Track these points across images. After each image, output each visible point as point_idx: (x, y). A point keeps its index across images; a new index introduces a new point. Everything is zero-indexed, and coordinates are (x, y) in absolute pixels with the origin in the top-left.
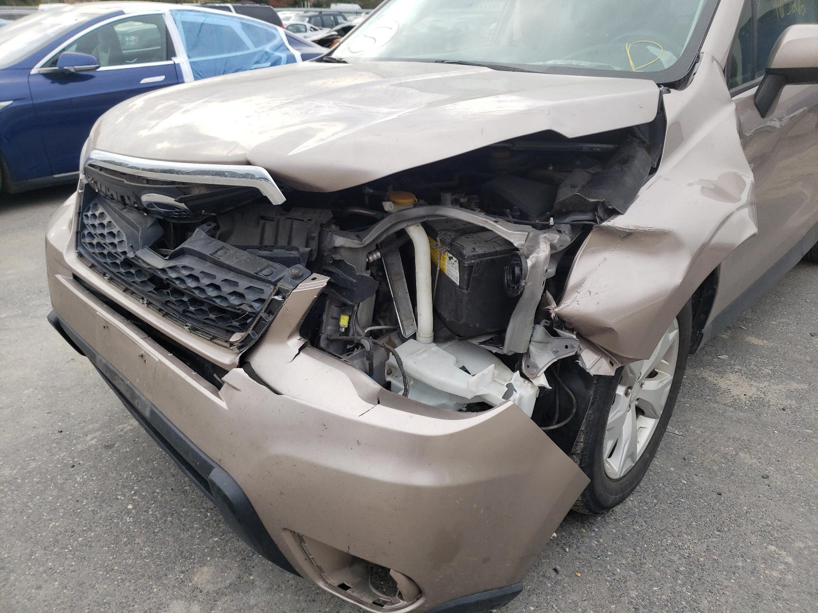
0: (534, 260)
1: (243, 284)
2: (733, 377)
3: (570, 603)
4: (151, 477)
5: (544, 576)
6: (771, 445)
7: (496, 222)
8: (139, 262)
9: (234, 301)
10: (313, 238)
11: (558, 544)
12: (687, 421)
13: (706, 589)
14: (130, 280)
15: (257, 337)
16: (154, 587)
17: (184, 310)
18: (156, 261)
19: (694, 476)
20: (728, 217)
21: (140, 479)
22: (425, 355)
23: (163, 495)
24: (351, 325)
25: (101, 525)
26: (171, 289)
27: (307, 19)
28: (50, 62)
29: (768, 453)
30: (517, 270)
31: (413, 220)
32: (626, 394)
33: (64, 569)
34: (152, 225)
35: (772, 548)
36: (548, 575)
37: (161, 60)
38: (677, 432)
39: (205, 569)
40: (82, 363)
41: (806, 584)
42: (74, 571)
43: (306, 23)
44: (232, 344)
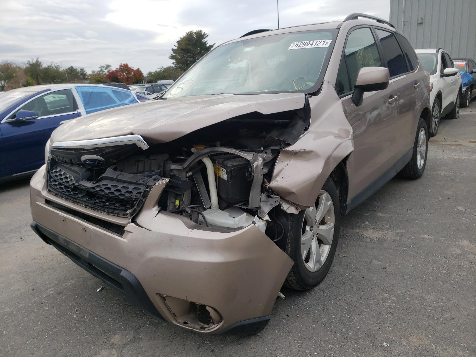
0: (256, 164)
1: (131, 188)
2: (371, 231)
3: (294, 327)
4: (84, 303)
5: (282, 318)
6: (387, 256)
7: (239, 151)
8: (81, 186)
9: (127, 195)
10: (161, 167)
11: (288, 306)
12: (349, 251)
13: (356, 314)
14: (76, 197)
15: (139, 209)
16: (92, 346)
17: (103, 205)
18: (89, 185)
19: (352, 272)
20: (340, 144)
21: (78, 304)
22: (215, 214)
23: (91, 309)
24: (181, 204)
25: (61, 326)
26: (96, 197)
27: (145, 89)
28: (11, 117)
29: (386, 259)
30: (250, 169)
31: (204, 155)
32: (311, 230)
33: (44, 345)
34: (86, 171)
35: (387, 295)
36: (284, 317)
37: (71, 111)
38: (344, 256)
39: (117, 336)
40: (40, 260)
41: (401, 306)
42: (50, 345)
43: (144, 91)
44: (127, 215)
